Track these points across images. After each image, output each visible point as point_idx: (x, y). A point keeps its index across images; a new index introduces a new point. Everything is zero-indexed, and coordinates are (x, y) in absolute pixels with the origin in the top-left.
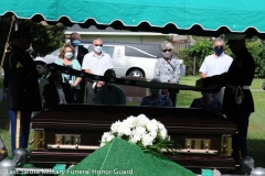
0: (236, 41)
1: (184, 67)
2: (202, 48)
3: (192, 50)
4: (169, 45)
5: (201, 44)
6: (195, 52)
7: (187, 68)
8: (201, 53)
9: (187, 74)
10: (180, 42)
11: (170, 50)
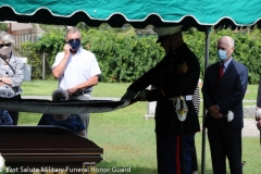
0: (168, 36)
1: (29, 68)
2: (54, 41)
3: (39, 44)
4: (7, 38)
5: (52, 35)
6: (43, 47)
7: (33, 69)
8: (52, 48)
9: (32, 78)
10: (23, 33)
11: (8, 45)
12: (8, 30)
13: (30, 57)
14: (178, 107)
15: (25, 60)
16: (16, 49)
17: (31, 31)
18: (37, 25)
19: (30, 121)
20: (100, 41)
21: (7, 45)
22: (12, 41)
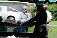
3: (34, 9)
7: (32, 16)
12: (26, 5)
13: (32, 13)
14: (40, 27)
15: (30, 13)
16: (28, 10)
17: (32, 5)
18: (34, 3)
19: (31, 31)
20: (52, 8)
21: (25, 9)
22: (27, 8)
